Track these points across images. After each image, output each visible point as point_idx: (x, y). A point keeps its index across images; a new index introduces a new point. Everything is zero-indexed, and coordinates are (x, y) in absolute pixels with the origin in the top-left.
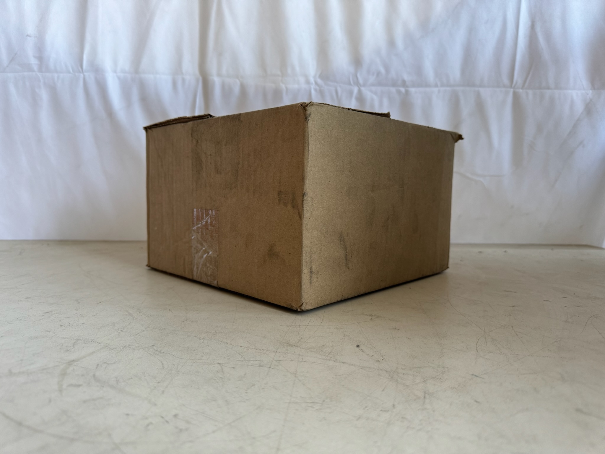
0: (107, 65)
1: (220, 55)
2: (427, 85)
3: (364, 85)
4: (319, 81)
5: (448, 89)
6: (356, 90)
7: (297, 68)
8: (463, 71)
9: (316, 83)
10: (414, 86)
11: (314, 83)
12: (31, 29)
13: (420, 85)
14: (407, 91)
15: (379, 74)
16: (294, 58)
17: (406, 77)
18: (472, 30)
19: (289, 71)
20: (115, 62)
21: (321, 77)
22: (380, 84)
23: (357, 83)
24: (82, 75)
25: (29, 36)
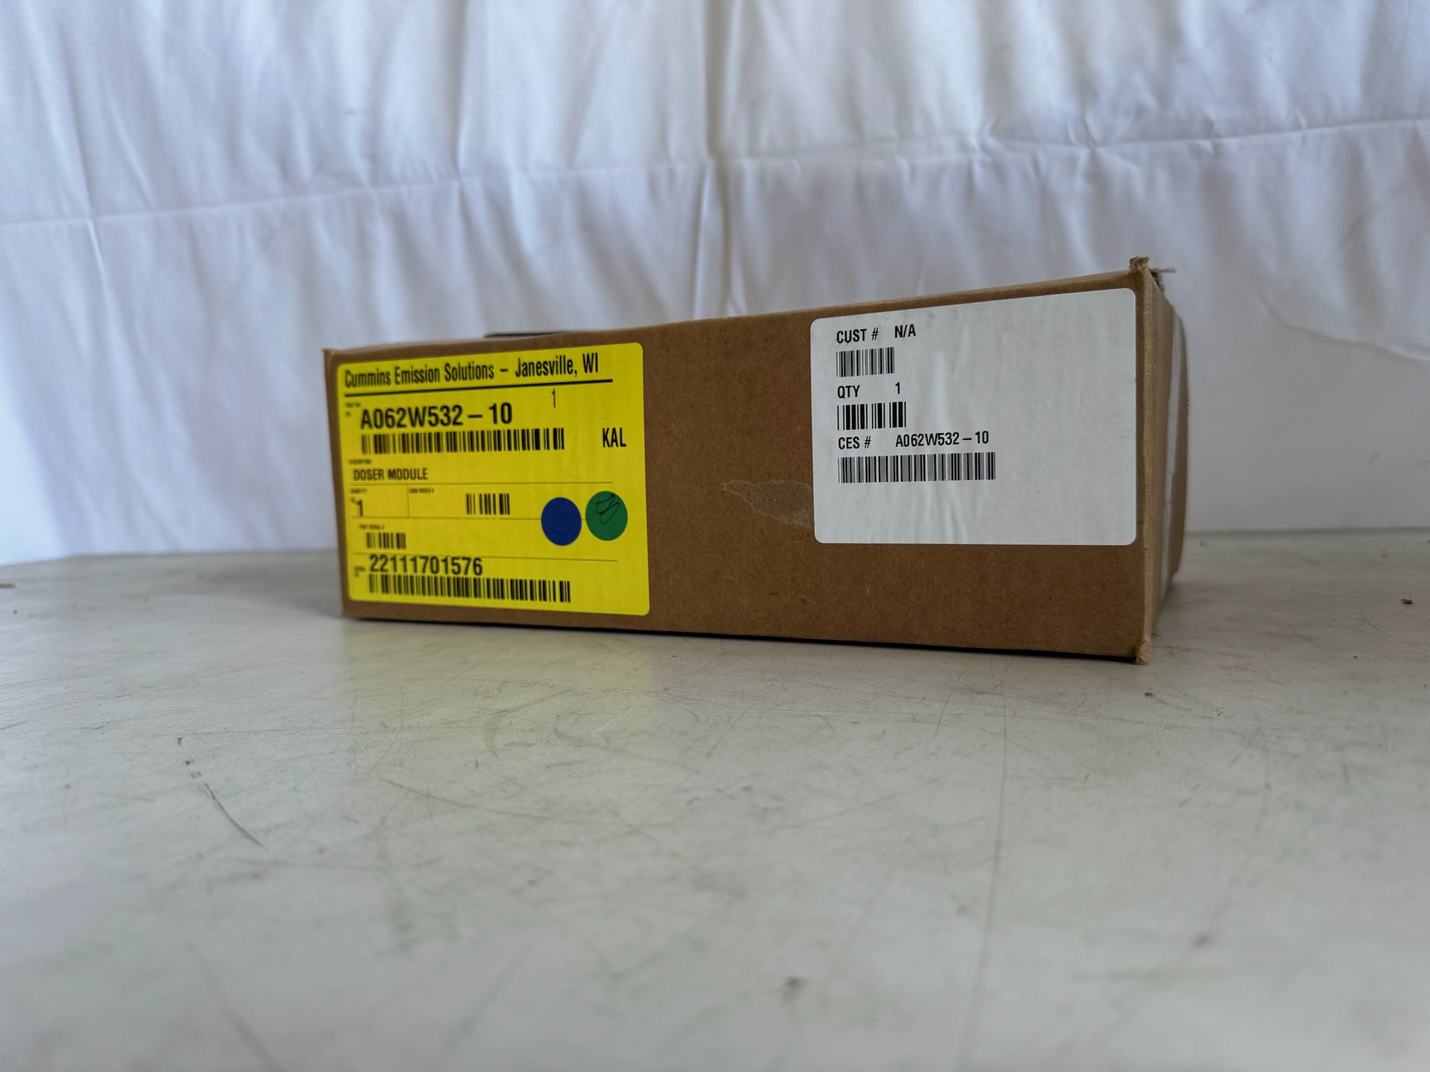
0: (510, 156)
1: (754, 106)
3: (1105, 143)
4: (992, 142)
6: (1083, 154)
7: (937, 119)
9: (984, 148)
10: (1235, 133)
13: (1251, 130)
14: (1217, 147)
15: (1140, 111)
16: (928, 97)
17: (1212, 113)
19: (918, 126)
21: (995, 131)
22: (1145, 135)
23: (1088, 140)
25: (350, 112)
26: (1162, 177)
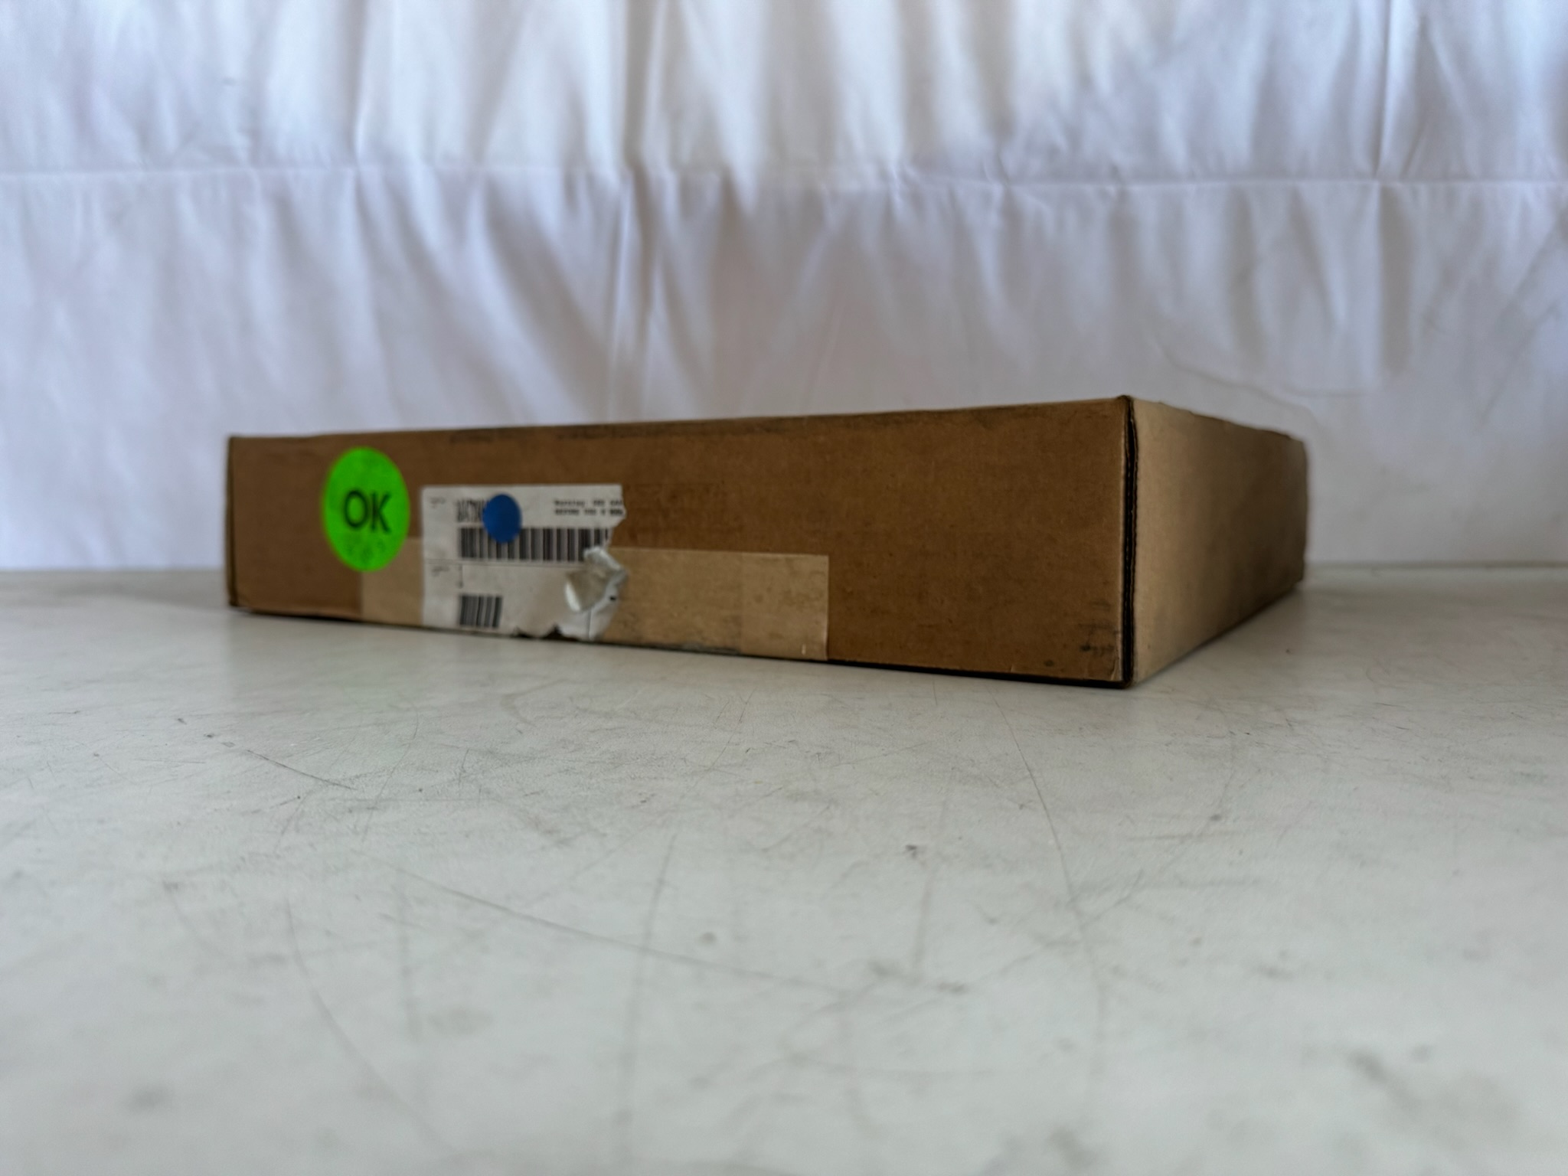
2: (1171, 176)
5: (1222, 184)
8: (1258, 140)
11: (898, 178)
24: (350, 171)
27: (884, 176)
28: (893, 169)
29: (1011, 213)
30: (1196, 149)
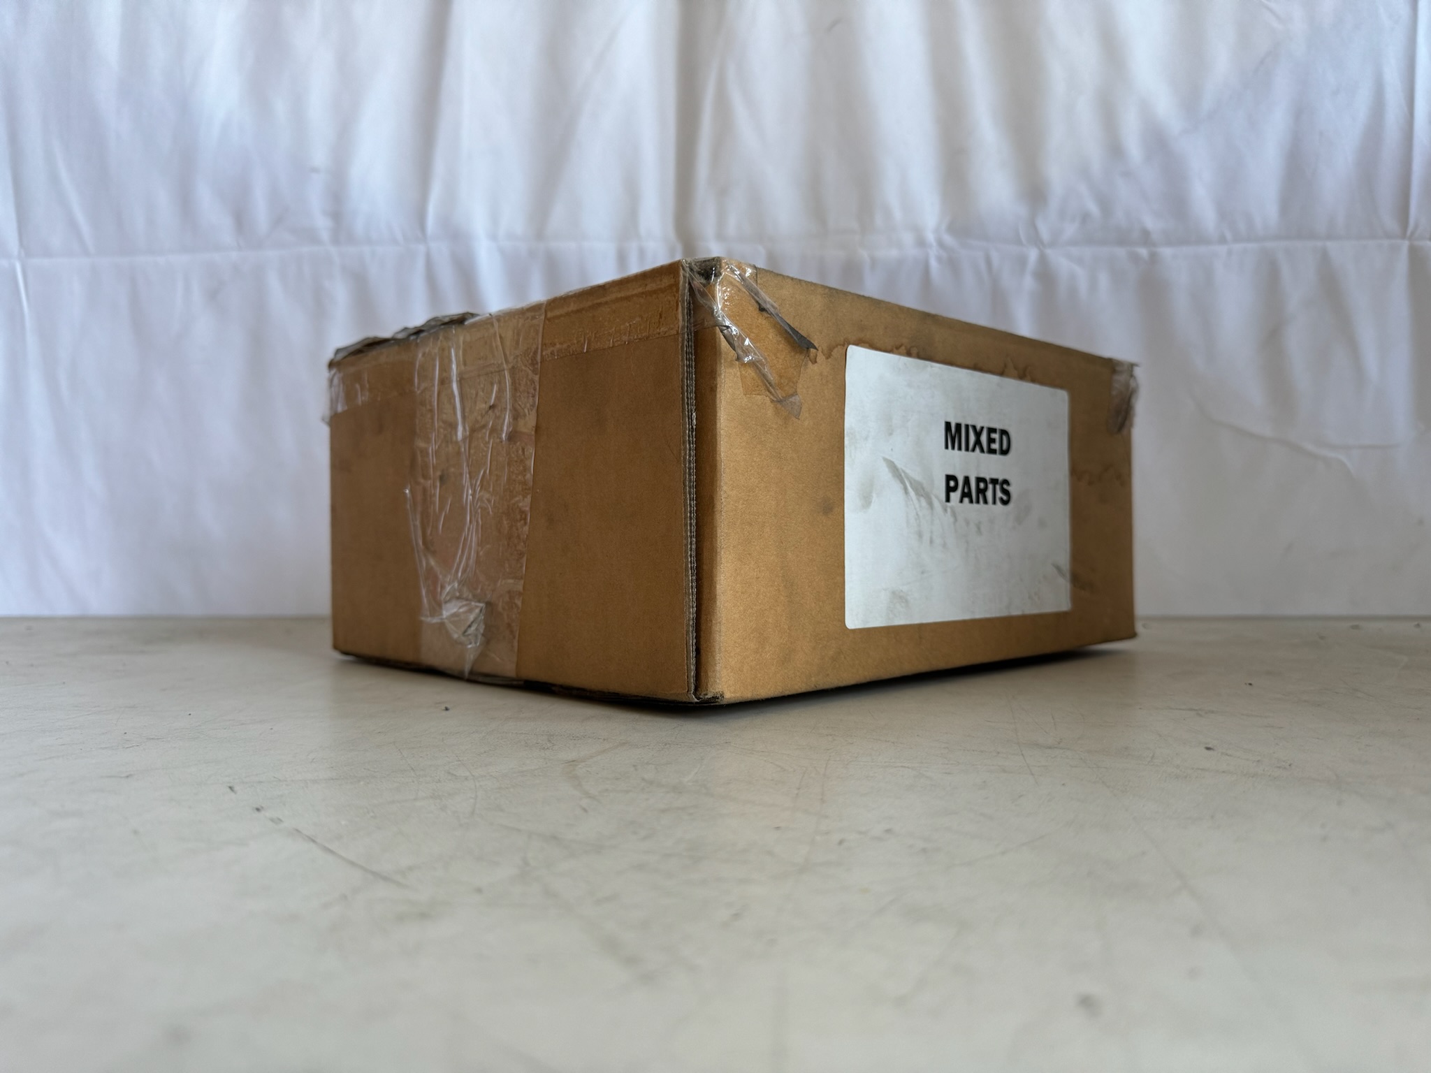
0: (478, 222)
1: (722, 193)
2: (1202, 240)
3: (1053, 244)
4: (948, 239)
5: (1251, 246)
6: (1033, 255)
7: (898, 214)
8: (1285, 204)
9: (941, 244)
10: (1169, 242)
11: (934, 244)
12: (320, 156)
13: (1183, 241)
14: (1154, 257)
15: (1085, 217)
16: (890, 193)
17: (1151, 223)
18: (1301, 113)
19: (879, 220)
20: (494, 218)
21: (953, 229)
22: (1089, 240)
23: (1036, 240)
24: (421, 248)
25: (314, 170)
26: (1104, 280)
27: (921, 243)
28: (930, 237)
29: (1045, 276)
30: (1224, 214)
